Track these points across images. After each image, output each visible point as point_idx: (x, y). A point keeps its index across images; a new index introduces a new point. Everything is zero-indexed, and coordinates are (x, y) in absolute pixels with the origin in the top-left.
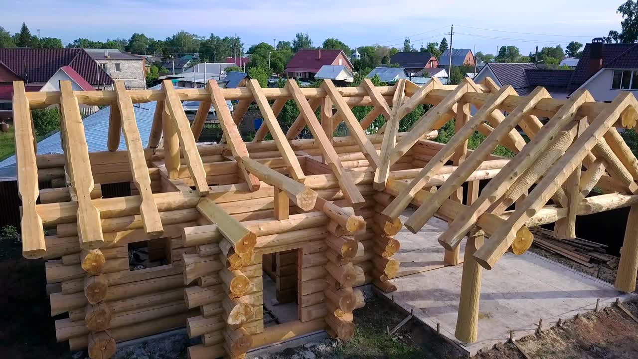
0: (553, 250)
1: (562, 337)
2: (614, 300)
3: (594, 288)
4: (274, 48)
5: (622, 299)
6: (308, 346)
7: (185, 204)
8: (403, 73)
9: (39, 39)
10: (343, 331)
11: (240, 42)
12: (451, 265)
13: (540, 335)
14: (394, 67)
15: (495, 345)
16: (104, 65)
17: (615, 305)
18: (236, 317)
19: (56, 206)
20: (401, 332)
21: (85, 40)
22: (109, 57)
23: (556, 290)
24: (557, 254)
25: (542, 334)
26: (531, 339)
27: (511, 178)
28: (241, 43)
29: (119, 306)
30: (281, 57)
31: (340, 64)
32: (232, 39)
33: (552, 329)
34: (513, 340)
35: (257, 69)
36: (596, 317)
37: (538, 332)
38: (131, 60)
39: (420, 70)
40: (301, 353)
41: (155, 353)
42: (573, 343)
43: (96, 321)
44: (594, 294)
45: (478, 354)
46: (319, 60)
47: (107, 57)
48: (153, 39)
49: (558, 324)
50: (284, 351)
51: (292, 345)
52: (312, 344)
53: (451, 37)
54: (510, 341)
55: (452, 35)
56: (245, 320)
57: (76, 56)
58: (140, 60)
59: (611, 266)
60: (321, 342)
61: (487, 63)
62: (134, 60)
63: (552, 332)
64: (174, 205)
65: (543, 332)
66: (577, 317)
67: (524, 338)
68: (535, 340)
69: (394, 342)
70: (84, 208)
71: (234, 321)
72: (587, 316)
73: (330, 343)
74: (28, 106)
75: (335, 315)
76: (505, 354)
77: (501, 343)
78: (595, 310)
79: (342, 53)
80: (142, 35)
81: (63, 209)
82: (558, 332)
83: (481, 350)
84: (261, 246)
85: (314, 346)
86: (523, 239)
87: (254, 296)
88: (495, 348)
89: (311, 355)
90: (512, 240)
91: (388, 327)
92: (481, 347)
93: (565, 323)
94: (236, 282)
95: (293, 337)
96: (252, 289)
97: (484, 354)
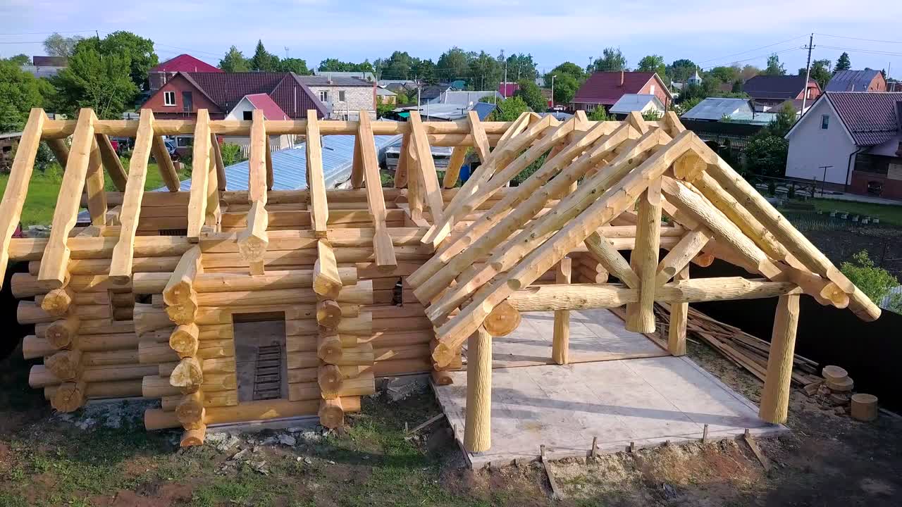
0: (740, 362)
1: (626, 467)
2: (742, 431)
3: (733, 414)
4: (583, 70)
5: (756, 432)
6: (292, 430)
7: (171, 251)
8: (747, 105)
9: (280, 61)
10: (326, 416)
11: (531, 61)
12: (557, 364)
13: (594, 459)
14: (735, 97)
15: (515, 460)
16: (325, 93)
17: (742, 438)
18: (179, 378)
19: (31, 241)
20: (424, 431)
21: (334, 61)
22: (332, 83)
23: (670, 410)
24: (743, 369)
25: (598, 459)
26: (577, 462)
27: (526, 241)
28: (533, 62)
29: (97, 357)
30: (573, 83)
31: (652, 93)
32: (521, 57)
33: (619, 454)
34: (544, 458)
35: (514, 99)
36: (698, 449)
37: (591, 455)
38: (358, 86)
39: (779, 102)
40: (280, 436)
41: (130, 415)
42: (638, 476)
43: (59, 368)
44: (726, 421)
45: (485, 467)
46: (620, 87)
47: (329, 83)
48: (418, 59)
49: (629, 449)
50: (262, 431)
51: (273, 426)
52: (297, 429)
53: (810, 52)
54: (540, 460)
55: (810, 49)
56: (191, 383)
57: (282, 81)
58: (369, 86)
59: (808, 392)
60: (311, 428)
61: (825, 92)
62: (363, 86)
63: (616, 457)
64: (158, 251)
65: (599, 456)
66: (665, 444)
67: (566, 459)
68: (583, 464)
69: (405, 442)
70: (52, 245)
71: (178, 382)
72: (684, 447)
73: (322, 431)
74: (38, 135)
75: (323, 396)
76: (524, 474)
77: (524, 459)
78: (702, 441)
79: (655, 77)
80: (405, 53)
81: (37, 245)
82: (624, 459)
83: (489, 464)
84: (227, 303)
85: (300, 432)
86: (503, 317)
87: (222, 360)
88: (514, 463)
89: (290, 440)
90: (483, 316)
91: (406, 423)
92: (492, 459)
93: (642, 450)
94: (176, 338)
95: (277, 417)
96: (218, 352)
97: (494, 468)
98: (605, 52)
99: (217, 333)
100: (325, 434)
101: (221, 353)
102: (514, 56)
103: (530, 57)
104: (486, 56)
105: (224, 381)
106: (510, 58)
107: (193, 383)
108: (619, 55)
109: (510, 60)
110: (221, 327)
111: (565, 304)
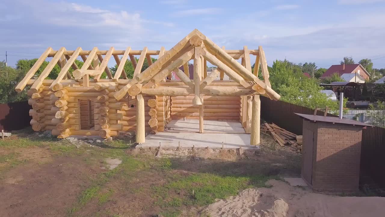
6: (94, 139)
13: (179, 150)
17: (239, 149)
26: (172, 150)
31: (358, 73)
33: (189, 150)
37: (178, 148)
40: (89, 140)
46: (343, 71)
50: (85, 138)
51: (88, 137)
54: (159, 148)
60: (99, 139)
65: (181, 149)
66: (207, 148)
67: (169, 149)
68: (174, 150)
70: (38, 80)
71: (58, 117)
72: (214, 149)
74: (47, 54)
77: (154, 147)
78: (222, 148)
79: (360, 66)
83: (141, 147)
84: (76, 95)
85: (96, 140)
86: (134, 90)
87: (75, 114)
88: (150, 148)
89: (91, 141)
90: (127, 89)
91: (130, 141)
92: (143, 146)
93: (198, 149)
94: (57, 103)
95: (91, 135)
96: (73, 111)
97: (143, 149)
98: (345, 59)
99: (73, 105)
100: (103, 141)
101: (74, 112)
102: (306, 63)
103: (314, 64)
104: (287, 61)
105: (75, 121)
106: (304, 64)
107: (62, 117)
108: (351, 60)
109: (304, 65)
110: (74, 103)
111: (167, 93)
